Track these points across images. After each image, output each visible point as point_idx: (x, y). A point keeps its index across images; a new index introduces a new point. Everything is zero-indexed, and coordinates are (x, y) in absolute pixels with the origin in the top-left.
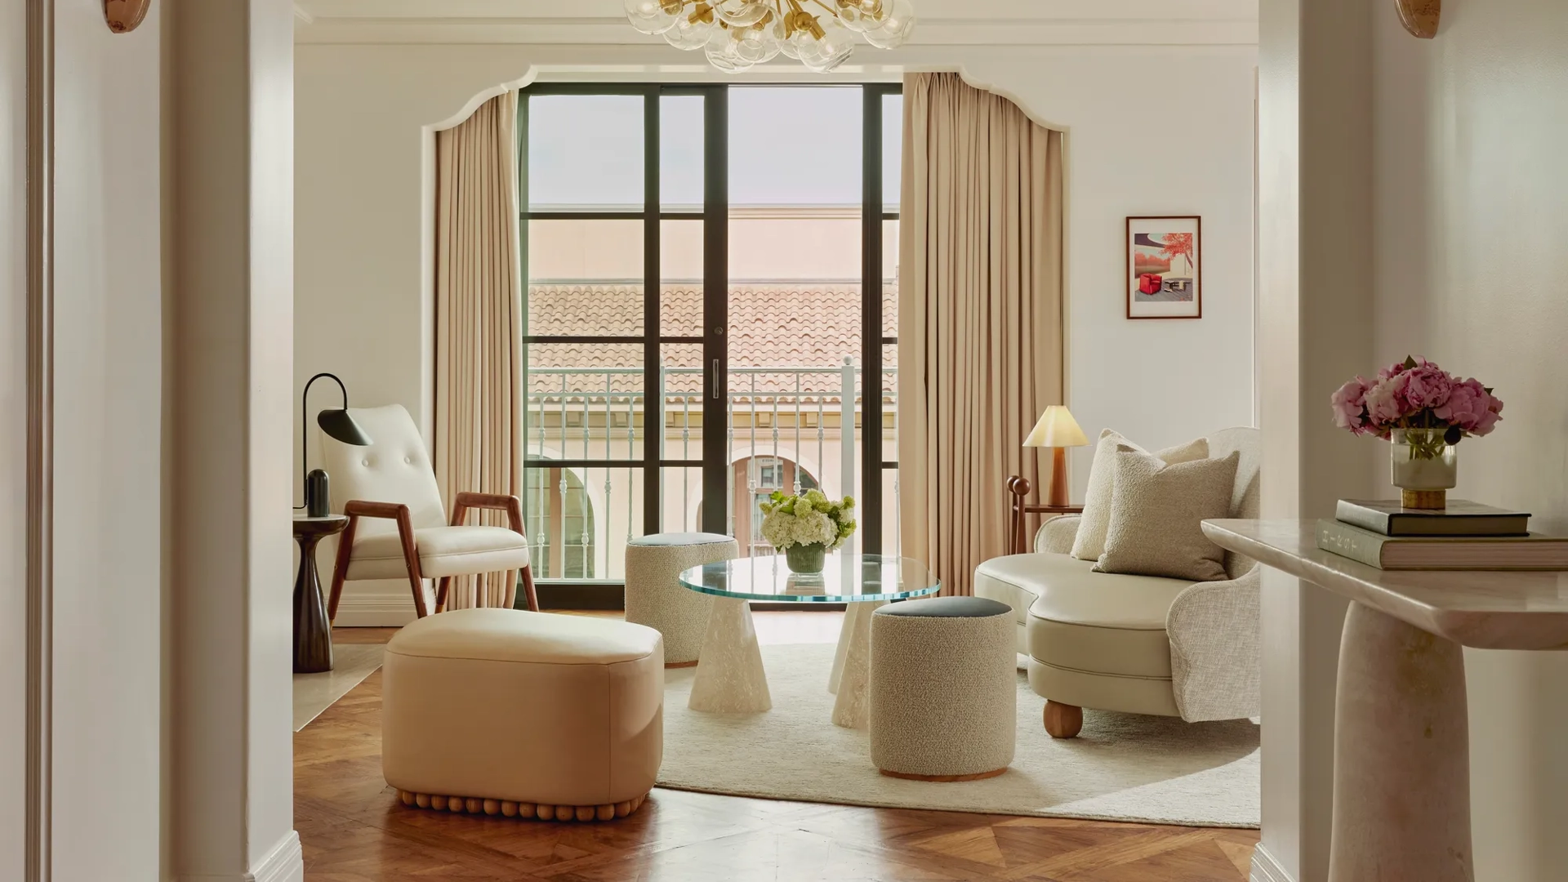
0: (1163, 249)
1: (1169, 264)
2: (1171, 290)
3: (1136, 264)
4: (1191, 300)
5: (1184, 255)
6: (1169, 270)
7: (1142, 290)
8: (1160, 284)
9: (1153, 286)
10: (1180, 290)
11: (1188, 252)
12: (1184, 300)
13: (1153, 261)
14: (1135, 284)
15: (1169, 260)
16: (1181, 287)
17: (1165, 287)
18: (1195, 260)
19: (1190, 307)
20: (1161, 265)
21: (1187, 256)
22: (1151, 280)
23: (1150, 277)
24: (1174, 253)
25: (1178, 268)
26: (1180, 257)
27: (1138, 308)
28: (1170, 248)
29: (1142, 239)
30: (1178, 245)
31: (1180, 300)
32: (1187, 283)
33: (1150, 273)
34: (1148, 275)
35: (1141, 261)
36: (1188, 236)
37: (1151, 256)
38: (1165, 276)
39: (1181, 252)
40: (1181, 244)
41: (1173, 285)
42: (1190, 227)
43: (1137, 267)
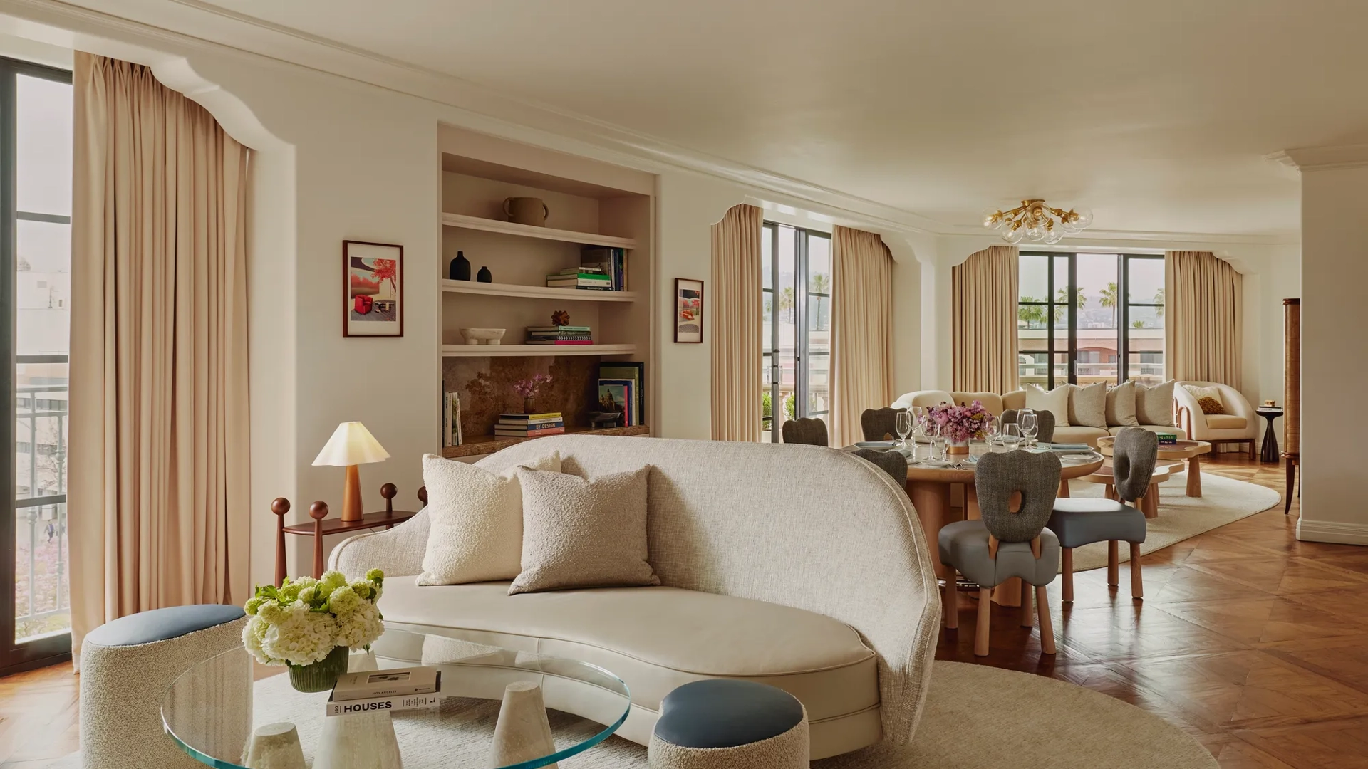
0: (372, 272)
1: (378, 288)
2: (380, 311)
3: (352, 286)
4: (395, 320)
5: (389, 279)
6: (378, 293)
7: (357, 310)
8: (371, 305)
9: (366, 308)
10: (387, 311)
11: (393, 277)
12: (389, 320)
13: (366, 283)
14: (352, 304)
15: (378, 283)
16: (387, 308)
17: (375, 309)
18: (397, 284)
19: (393, 327)
20: (372, 288)
21: (392, 280)
22: (364, 301)
23: (363, 298)
24: (383, 277)
25: (385, 292)
26: (387, 281)
27: (354, 327)
28: (379, 272)
29: (357, 262)
30: (385, 270)
31: (386, 320)
32: (392, 305)
33: (363, 294)
34: (362, 296)
35: (357, 283)
36: (393, 262)
37: (365, 279)
38: (375, 298)
39: (388, 277)
40: (387, 270)
41: (381, 306)
42: (393, 254)
43: (353, 288)
